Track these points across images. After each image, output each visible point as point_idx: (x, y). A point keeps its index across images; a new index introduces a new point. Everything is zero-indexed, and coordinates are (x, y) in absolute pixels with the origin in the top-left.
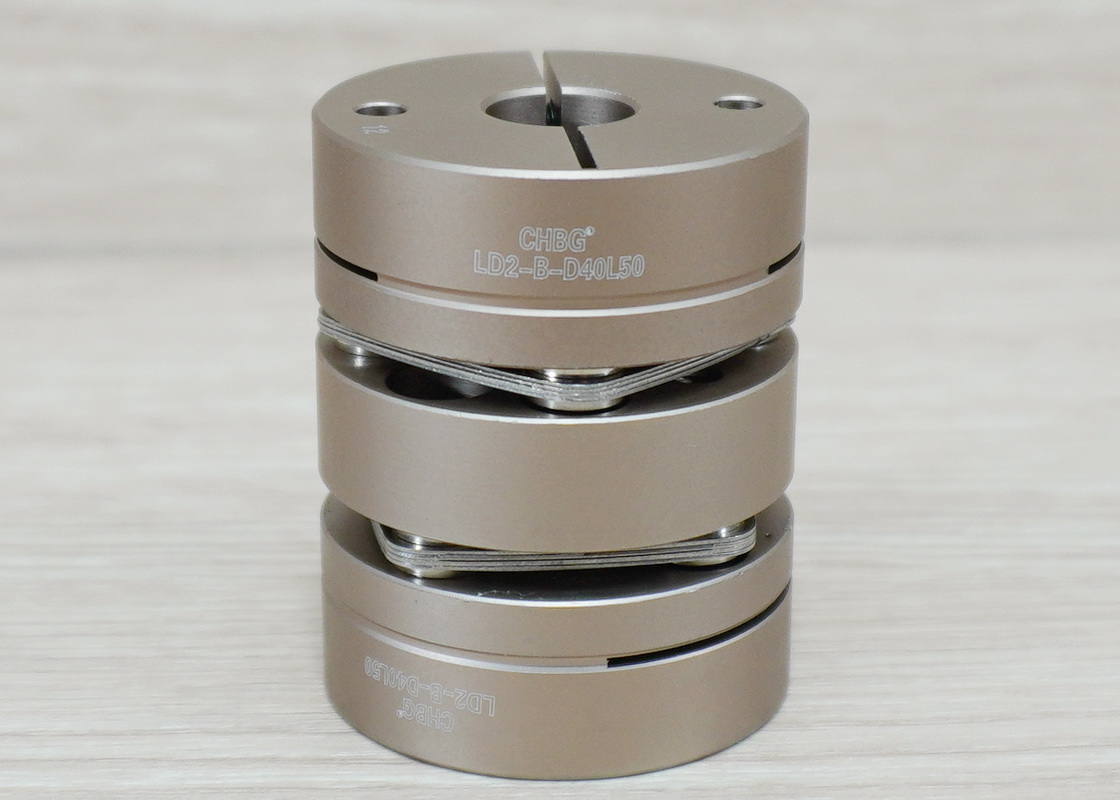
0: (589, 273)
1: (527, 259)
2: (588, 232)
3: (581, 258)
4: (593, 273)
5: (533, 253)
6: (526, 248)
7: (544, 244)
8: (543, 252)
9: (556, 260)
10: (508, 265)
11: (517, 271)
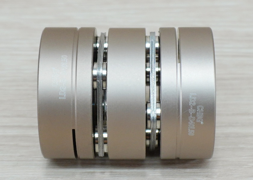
0: (190, 123)
1: (195, 107)
2: (202, 123)
3: (195, 121)
4: (191, 124)
5: (196, 109)
6: (198, 107)
7: (199, 112)
8: (196, 112)
9: (194, 115)
10: (193, 102)
11: (191, 105)
